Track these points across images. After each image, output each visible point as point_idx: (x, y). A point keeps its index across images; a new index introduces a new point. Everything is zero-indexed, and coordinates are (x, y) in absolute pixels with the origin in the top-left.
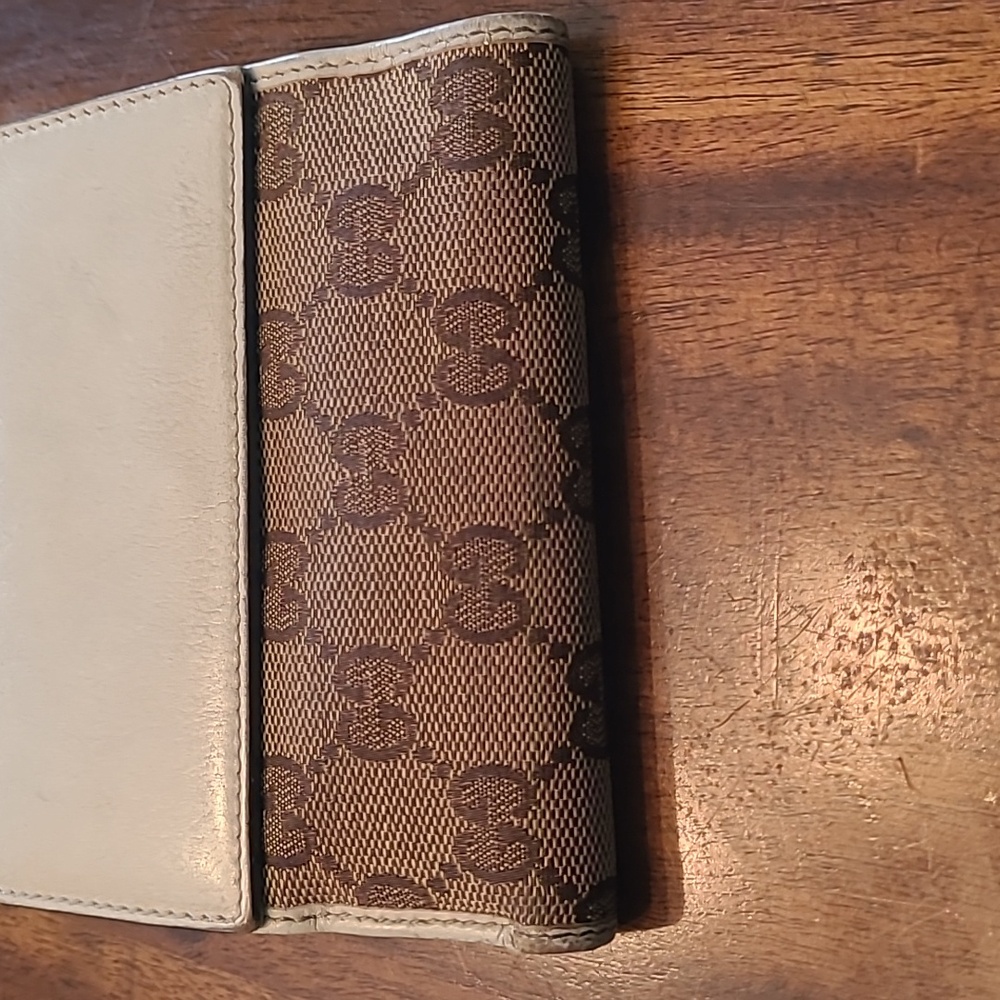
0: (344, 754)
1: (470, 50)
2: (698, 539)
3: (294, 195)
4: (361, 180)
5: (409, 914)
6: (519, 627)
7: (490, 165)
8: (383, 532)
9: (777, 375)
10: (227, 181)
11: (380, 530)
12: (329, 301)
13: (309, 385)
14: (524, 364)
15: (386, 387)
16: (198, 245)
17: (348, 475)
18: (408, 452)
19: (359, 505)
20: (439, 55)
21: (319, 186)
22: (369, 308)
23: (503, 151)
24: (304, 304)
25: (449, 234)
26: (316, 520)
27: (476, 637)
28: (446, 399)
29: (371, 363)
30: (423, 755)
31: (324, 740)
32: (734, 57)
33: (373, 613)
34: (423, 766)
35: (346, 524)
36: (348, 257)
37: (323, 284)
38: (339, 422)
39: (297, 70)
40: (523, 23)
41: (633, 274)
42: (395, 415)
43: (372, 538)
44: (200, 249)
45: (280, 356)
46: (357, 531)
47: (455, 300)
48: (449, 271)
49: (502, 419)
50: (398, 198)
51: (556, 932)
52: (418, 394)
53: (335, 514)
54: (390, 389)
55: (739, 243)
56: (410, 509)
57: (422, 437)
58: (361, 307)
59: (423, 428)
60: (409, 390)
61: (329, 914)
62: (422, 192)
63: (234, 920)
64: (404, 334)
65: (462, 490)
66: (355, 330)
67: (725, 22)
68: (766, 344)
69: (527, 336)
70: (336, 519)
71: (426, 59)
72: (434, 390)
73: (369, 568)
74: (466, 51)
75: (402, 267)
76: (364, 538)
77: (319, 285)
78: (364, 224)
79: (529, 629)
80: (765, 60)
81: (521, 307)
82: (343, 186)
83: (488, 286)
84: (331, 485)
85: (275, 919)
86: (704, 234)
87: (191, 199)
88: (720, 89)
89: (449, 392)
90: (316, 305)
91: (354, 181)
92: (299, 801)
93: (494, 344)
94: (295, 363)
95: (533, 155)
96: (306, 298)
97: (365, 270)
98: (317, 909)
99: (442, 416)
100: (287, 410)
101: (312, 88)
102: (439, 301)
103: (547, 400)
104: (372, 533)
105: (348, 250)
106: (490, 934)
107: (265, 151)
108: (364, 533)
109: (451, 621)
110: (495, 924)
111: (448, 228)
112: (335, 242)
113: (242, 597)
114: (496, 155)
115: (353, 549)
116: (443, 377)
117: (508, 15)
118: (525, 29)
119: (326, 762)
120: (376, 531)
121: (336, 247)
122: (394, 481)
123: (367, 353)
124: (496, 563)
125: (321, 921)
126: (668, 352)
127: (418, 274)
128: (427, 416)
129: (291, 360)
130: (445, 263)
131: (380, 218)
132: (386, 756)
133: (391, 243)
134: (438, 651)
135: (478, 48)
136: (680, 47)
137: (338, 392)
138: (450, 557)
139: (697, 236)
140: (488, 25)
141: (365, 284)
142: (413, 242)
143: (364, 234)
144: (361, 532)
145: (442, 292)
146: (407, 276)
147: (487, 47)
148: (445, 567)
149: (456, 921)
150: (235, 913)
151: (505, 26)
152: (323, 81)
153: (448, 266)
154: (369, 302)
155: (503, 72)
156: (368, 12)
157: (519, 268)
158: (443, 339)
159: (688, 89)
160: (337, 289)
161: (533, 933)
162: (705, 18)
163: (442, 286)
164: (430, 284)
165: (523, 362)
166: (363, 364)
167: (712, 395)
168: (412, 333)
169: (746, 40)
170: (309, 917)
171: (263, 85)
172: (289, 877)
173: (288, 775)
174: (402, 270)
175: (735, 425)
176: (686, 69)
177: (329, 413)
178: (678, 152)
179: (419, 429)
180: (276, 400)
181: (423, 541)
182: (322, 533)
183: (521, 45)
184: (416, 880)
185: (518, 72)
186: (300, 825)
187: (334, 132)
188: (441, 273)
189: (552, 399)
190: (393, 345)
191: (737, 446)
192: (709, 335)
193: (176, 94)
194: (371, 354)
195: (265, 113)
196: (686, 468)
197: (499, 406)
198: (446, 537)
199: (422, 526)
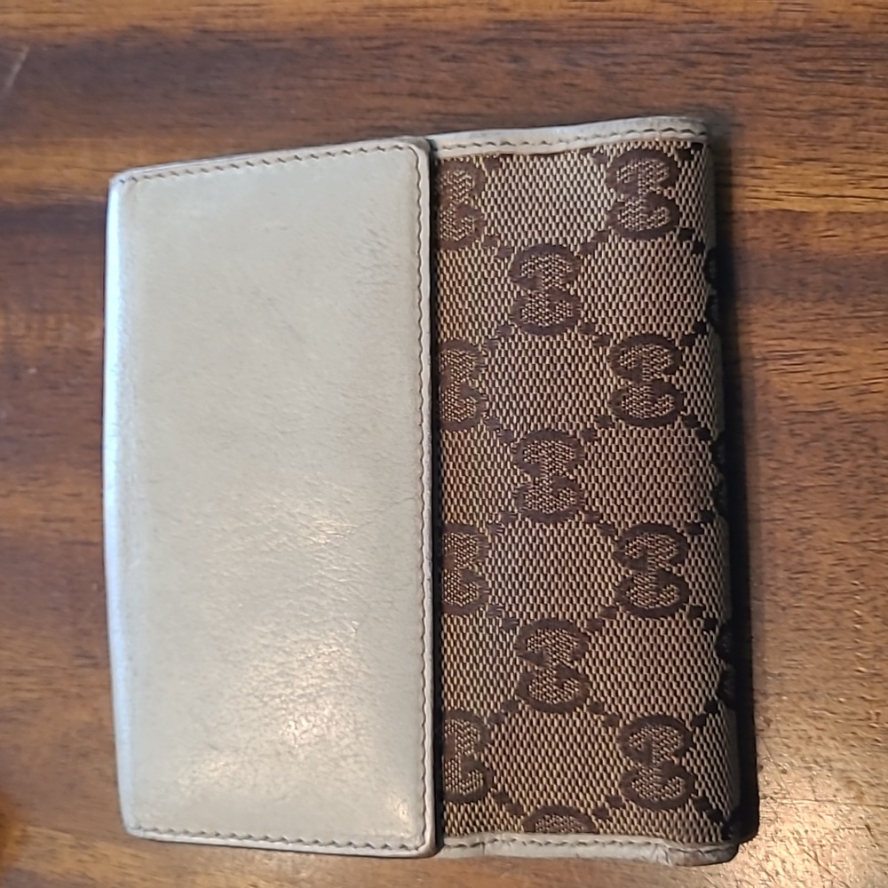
0: (523, 708)
1: (643, 143)
2: (809, 537)
3: (477, 247)
4: (543, 240)
5: (571, 838)
6: (680, 605)
7: (661, 236)
8: (563, 527)
9: (883, 413)
10: (414, 231)
11: (559, 525)
12: (513, 338)
13: (491, 404)
14: (686, 396)
15: (566, 409)
16: (386, 282)
17: (529, 479)
18: (586, 462)
19: (541, 504)
20: (615, 145)
21: (503, 242)
22: (551, 344)
23: (671, 226)
24: (487, 337)
25: (625, 289)
26: (496, 515)
27: (644, 613)
28: (620, 421)
29: (552, 388)
30: (596, 708)
31: (505, 697)
32: (850, 167)
33: (553, 592)
34: (595, 717)
35: (527, 519)
36: (531, 302)
37: (506, 322)
38: (522, 435)
39: (479, 145)
40: (687, 126)
41: (754, 327)
42: (575, 432)
43: (552, 532)
44: (388, 286)
45: (461, 378)
46: (537, 525)
47: (629, 342)
48: (625, 319)
49: (668, 438)
50: (578, 257)
51: (708, 848)
52: (596, 416)
53: (516, 511)
54: (570, 411)
55: (851, 309)
56: (586, 508)
57: (599, 451)
58: (544, 344)
59: (600, 443)
60: (588, 413)
61: (496, 840)
62: (600, 254)
63: (417, 849)
64: (583, 367)
65: (633, 494)
66: (537, 361)
67: (842, 138)
68: (874, 388)
69: (688, 373)
70: (517, 515)
71: (602, 147)
72: (609, 413)
73: (549, 556)
74: (639, 144)
75: (583, 314)
76: (545, 531)
77: (503, 322)
78: (547, 276)
79: (687, 608)
80: (877, 171)
81: (683, 350)
82: (526, 243)
83: (658, 332)
84: (512, 487)
85: (449, 846)
86: (819, 300)
87: (380, 244)
88: (837, 190)
89: (623, 415)
90: (499, 339)
91: (536, 241)
92: (479, 748)
93: (662, 379)
94: (477, 385)
95: (694, 231)
96: (490, 332)
97: (547, 314)
98: (487, 837)
99: (617, 434)
100: (469, 424)
101: (493, 161)
102: (615, 342)
103: (703, 426)
104: (551, 527)
105: (530, 296)
106: (646, 853)
107: (446, 208)
108: (544, 527)
109: (623, 600)
110: (649, 843)
111: (624, 283)
112: (518, 288)
113: (426, 578)
114: (666, 229)
115: (534, 540)
116: (619, 403)
117: (676, 119)
118: (688, 131)
119: (506, 715)
120: (556, 527)
121: (519, 293)
122: (573, 485)
123: (549, 381)
124: (661, 554)
125: (488, 846)
126: (786, 390)
127: (597, 319)
128: (603, 433)
129: (473, 383)
130: (621, 312)
131: (561, 271)
132: (563, 709)
133: (572, 292)
134: (612, 624)
135: (650, 143)
136: (801, 154)
137: (522, 411)
138: (623, 548)
139: (813, 302)
140: (659, 125)
141: (547, 325)
142: (592, 293)
143: (547, 284)
144: (541, 526)
145: (618, 335)
146: (586, 320)
147: (657, 143)
148: (618, 557)
149: (614, 842)
150: (418, 843)
151: (672, 127)
152: (504, 156)
153: (624, 314)
154: (551, 339)
155: (670, 163)
156: (502, 98)
157: (683, 320)
158: (617, 373)
159: (808, 187)
160: (520, 327)
161: (689, 850)
162: (825, 134)
163: (618, 330)
164: (608, 328)
165: (686, 394)
166: (545, 389)
167: (825, 426)
168: (591, 366)
169: (861, 154)
170: (478, 844)
171: (443, 154)
172: (466, 810)
173: (469, 726)
174: (582, 316)
175: (845, 450)
176: (807, 172)
177: (512, 428)
178: (797, 235)
179: (596, 444)
180: (456, 415)
181: (598, 535)
182: (503, 526)
183: (686, 144)
184: (582, 810)
185: (683, 165)
186: (480, 766)
187: (517, 199)
188: (618, 320)
189: (706, 425)
190: (573, 375)
191: (846, 465)
192: (824, 379)
193: (362, 155)
194: (552, 382)
195: (446, 177)
196: (799, 481)
197: (665, 428)
198: (619, 532)
199: (598, 522)
